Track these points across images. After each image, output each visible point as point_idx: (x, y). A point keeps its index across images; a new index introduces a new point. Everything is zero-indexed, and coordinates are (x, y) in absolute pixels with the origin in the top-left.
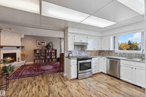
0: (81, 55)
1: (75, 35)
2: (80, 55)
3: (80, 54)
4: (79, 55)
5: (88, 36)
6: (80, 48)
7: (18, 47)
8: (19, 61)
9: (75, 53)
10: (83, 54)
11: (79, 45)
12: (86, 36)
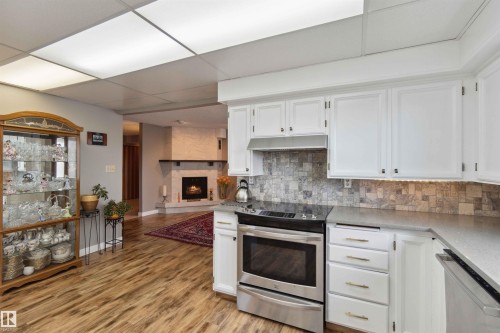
0: (316, 202)
1: (256, 106)
2: (310, 202)
3: (308, 194)
4: (301, 197)
5: (331, 98)
6: (308, 167)
7: (211, 163)
8: (211, 199)
9: (282, 186)
10: (325, 195)
11: (300, 151)
12: (322, 99)
